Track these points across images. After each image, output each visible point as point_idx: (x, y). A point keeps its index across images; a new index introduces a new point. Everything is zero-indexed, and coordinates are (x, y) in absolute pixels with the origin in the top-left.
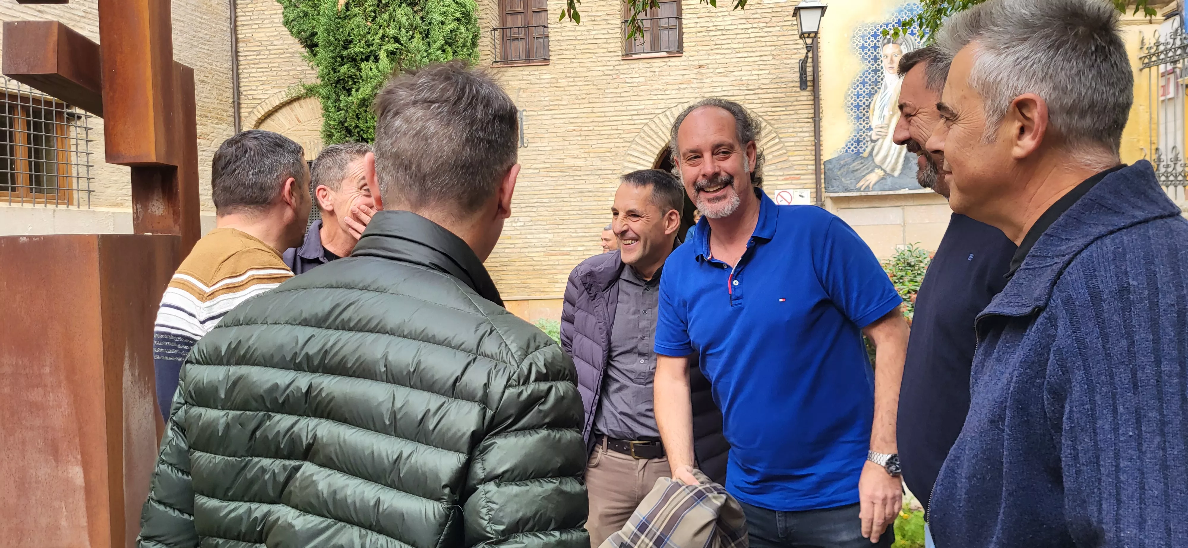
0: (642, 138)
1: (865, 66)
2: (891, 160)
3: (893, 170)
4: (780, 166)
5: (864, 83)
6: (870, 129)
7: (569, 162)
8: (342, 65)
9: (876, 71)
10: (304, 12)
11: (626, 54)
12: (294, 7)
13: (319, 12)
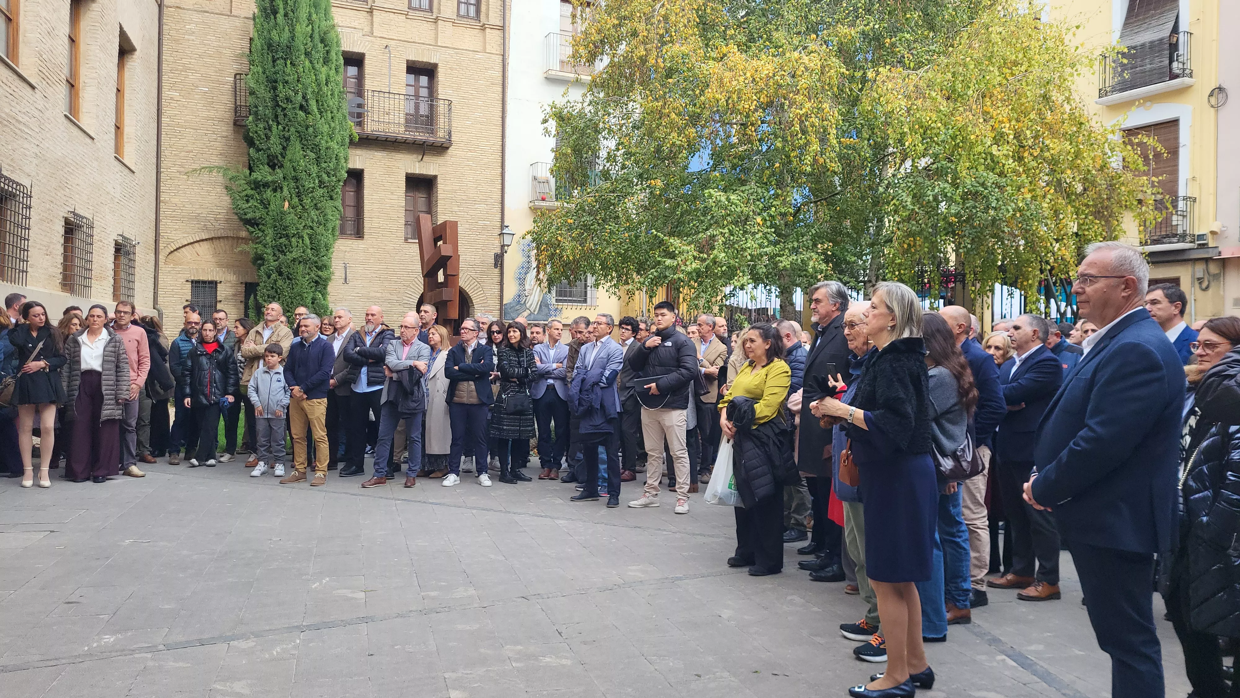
0: (414, 285)
1: (524, 259)
2: (533, 306)
3: (534, 311)
4: (483, 305)
5: (523, 267)
6: (525, 290)
7: (372, 294)
8: (281, 238)
9: (529, 262)
10: (255, 206)
11: (406, 239)
12: (248, 201)
13: (267, 208)
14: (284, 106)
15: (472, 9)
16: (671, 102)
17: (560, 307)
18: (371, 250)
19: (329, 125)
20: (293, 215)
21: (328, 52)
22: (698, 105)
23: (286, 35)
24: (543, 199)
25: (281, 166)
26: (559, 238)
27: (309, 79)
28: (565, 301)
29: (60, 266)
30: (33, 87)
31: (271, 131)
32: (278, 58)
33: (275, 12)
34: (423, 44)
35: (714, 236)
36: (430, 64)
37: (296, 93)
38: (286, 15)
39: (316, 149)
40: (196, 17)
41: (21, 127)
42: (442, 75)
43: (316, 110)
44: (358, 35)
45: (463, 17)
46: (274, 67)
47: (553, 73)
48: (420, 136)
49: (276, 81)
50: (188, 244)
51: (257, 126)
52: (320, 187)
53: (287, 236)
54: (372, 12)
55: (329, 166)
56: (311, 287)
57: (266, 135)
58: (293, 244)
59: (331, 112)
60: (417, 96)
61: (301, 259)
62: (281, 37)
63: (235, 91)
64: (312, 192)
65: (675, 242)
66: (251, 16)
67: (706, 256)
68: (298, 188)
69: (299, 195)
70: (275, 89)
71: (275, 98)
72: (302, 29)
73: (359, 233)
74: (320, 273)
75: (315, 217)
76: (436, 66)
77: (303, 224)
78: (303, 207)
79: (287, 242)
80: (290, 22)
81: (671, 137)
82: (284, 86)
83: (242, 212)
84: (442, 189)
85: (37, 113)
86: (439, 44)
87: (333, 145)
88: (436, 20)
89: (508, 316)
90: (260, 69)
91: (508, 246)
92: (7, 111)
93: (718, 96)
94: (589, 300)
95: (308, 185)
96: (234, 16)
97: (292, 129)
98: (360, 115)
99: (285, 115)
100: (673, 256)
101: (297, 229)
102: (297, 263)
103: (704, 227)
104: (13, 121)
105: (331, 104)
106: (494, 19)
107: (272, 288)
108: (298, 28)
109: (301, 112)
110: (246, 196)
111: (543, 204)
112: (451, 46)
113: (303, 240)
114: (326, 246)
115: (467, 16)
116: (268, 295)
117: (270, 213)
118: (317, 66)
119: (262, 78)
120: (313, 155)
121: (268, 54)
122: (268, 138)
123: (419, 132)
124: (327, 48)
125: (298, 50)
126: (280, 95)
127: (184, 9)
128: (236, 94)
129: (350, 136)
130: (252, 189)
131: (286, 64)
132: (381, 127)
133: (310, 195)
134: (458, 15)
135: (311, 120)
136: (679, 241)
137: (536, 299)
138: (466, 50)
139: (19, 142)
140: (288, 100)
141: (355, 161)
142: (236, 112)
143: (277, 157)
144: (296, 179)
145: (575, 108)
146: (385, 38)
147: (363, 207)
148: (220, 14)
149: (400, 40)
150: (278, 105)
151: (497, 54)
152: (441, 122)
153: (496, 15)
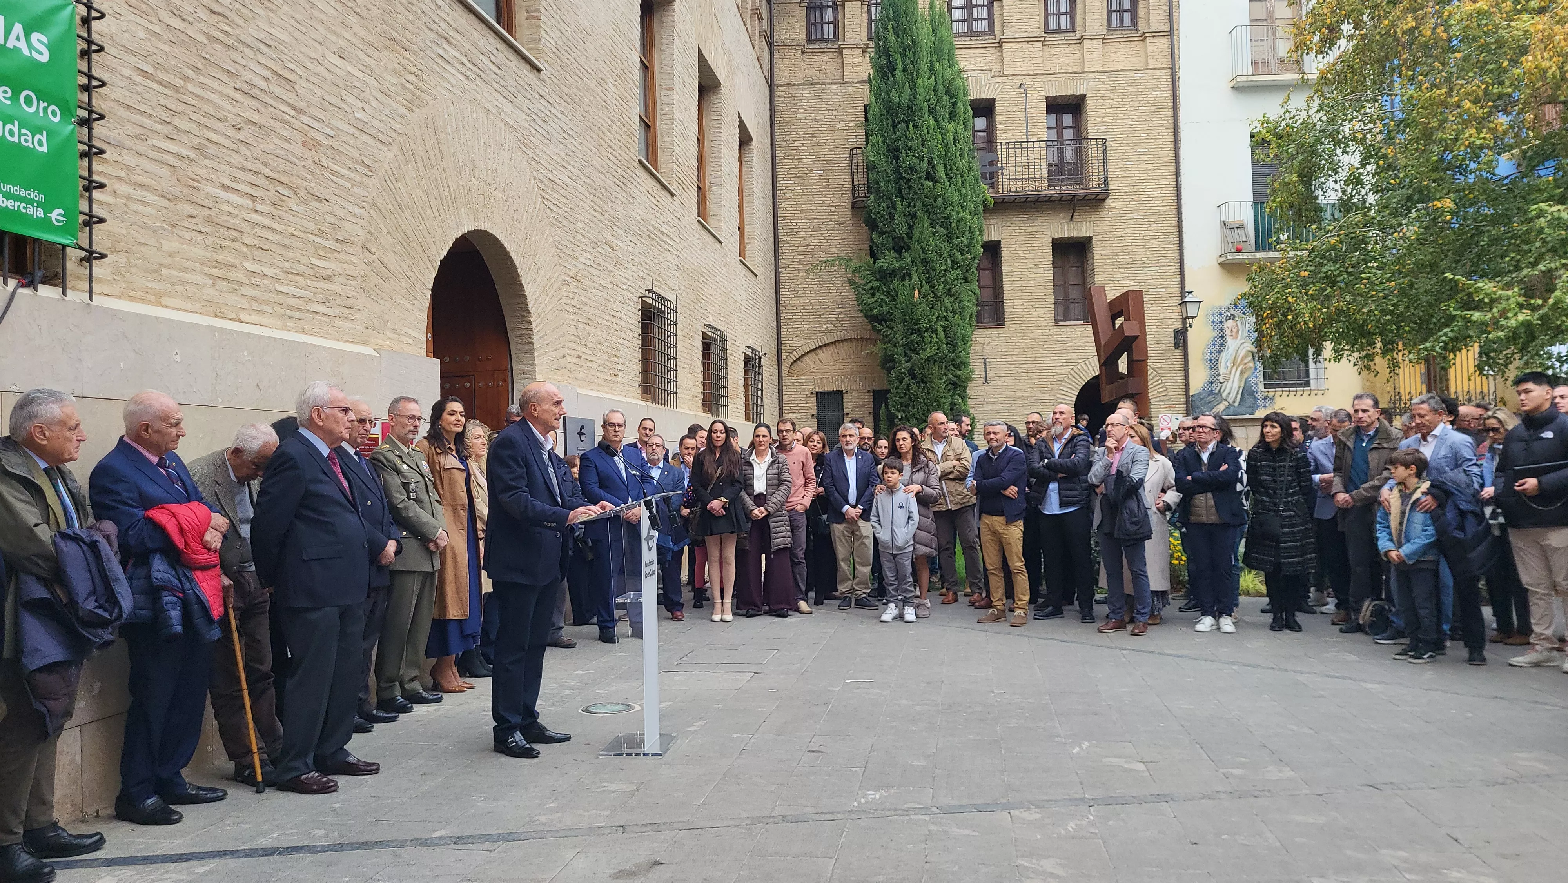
0: (1069, 378)
1: (1216, 333)
2: (1233, 395)
3: (1234, 402)
4: (1162, 398)
5: (1214, 345)
6: (1219, 375)
7: (1019, 394)
8: (912, 334)
9: (1222, 337)
10: (882, 299)
11: (1057, 321)
12: (873, 295)
13: (895, 300)
14: (908, 177)
15: (1126, 16)
16: (1462, 85)
17: (1271, 395)
18: (1015, 339)
19: (960, 191)
20: (924, 305)
21: (954, 104)
22: (1507, 83)
23: (907, 92)
24: (1239, 251)
25: (908, 249)
26: (1290, 299)
27: (934, 141)
28: (1278, 386)
29: (701, 385)
30: (672, 195)
31: (895, 209)
32: (899, 122)
33: (893, 69)
34: (1066, 73)
35: (1550, 271)
36: (1076, 96)
37: (921, 159)
38: (905, 70)
39: (946, 223)
40: (807, 92)
41: (665, 238)
42: (1091, 109)
43: (944, 177)
44: (985, 77)
45: (1115, 29)
46: (895, 132)
47: (1244, 79)
48: (1068, 190)
49: (898, 150)
50: (811, 351)
51: (879, 206)
52: (952, 268)
53: (919, 331)
54: (1000, 47)
55: (962, 242)
56: (949, 390)
57: (890, 214)
58: (926, 340)
59: (962, 177)
60: (1060, 139)
61: (935, 358)
62: (900, 96)
63: (852, 169)
64: (944, 275)
65: (1487, 286)
66: (866, 79)
67: (1540, 302)
68: (928, 273)
69: (929, 281)
70: (897, 158)
71: (897, 170)
72: (924, 82)
73: (998, 319)
74: (959, 373)
75: (949, 305)
76: (1083, 98)
77: (936, 315)
78: (935, 294)
79: (919, 338)
80: (910, 77)
81: (1467, 135)
82: (907, 153)
83: (867, 308)
84: (1099, 254)
85: (676, 222)
86: (1086, 70)
87: (966, 215)
88: (1082, 38)
89: (1198, 410)
90: (880, 139)
91: (1193, 317)
92: (654, 223)
93: (1545, 64)
94: (1312, 382)
95: (940, 267)
96: (847, 83)
97: (919, 203)
98: (992, 175)
99: (910, 187)
100: (1478, 306)
101: (930, 321)
102: (932, 361)
103: (1531, 260)
104: (658, 233)
105: (961, 166)
106: (1158, 23)
107: (905, 394)
108: (919, 82)
109: (927, 182)
110: (871, 288)
111: (1239, 256)
112: (1101, 69)
113: (937, 334)
114: (963, 339)
115: (1121, 27)
116: (901, 403)
117: (899, 306)
118: (943, 123)
119: (883, 149)
120: (943, 231)
121: (888, 119)
122: (892, 217)
123: (1066, 185)
124: (953, 100)
125: (921, 109)
126: (904, 165)
127: (795, 85)
128: (852, 172)
129: (984, 202)
130: (877, 280)
131: (908, 127)
132: (1019, 187)
133: (942, 279)
134: (1109, 28)
135: (939, 189)
136: (1492, 285)
137: (1236, 385)
138: (1121, 71)
139: (663, 255)
140: (912, 169)
141: (989, 232)
142: (853, 194)
143: (903, 238)
144: (925, 262)
145: (1297, 118)
146: (1019, 75)
147: (1002, 287)
148: (832, 83)
149: (1037, 74)
150: (902, 178)
151: (1163, 69)
152: (1094, 167)
153: (1159, 18)
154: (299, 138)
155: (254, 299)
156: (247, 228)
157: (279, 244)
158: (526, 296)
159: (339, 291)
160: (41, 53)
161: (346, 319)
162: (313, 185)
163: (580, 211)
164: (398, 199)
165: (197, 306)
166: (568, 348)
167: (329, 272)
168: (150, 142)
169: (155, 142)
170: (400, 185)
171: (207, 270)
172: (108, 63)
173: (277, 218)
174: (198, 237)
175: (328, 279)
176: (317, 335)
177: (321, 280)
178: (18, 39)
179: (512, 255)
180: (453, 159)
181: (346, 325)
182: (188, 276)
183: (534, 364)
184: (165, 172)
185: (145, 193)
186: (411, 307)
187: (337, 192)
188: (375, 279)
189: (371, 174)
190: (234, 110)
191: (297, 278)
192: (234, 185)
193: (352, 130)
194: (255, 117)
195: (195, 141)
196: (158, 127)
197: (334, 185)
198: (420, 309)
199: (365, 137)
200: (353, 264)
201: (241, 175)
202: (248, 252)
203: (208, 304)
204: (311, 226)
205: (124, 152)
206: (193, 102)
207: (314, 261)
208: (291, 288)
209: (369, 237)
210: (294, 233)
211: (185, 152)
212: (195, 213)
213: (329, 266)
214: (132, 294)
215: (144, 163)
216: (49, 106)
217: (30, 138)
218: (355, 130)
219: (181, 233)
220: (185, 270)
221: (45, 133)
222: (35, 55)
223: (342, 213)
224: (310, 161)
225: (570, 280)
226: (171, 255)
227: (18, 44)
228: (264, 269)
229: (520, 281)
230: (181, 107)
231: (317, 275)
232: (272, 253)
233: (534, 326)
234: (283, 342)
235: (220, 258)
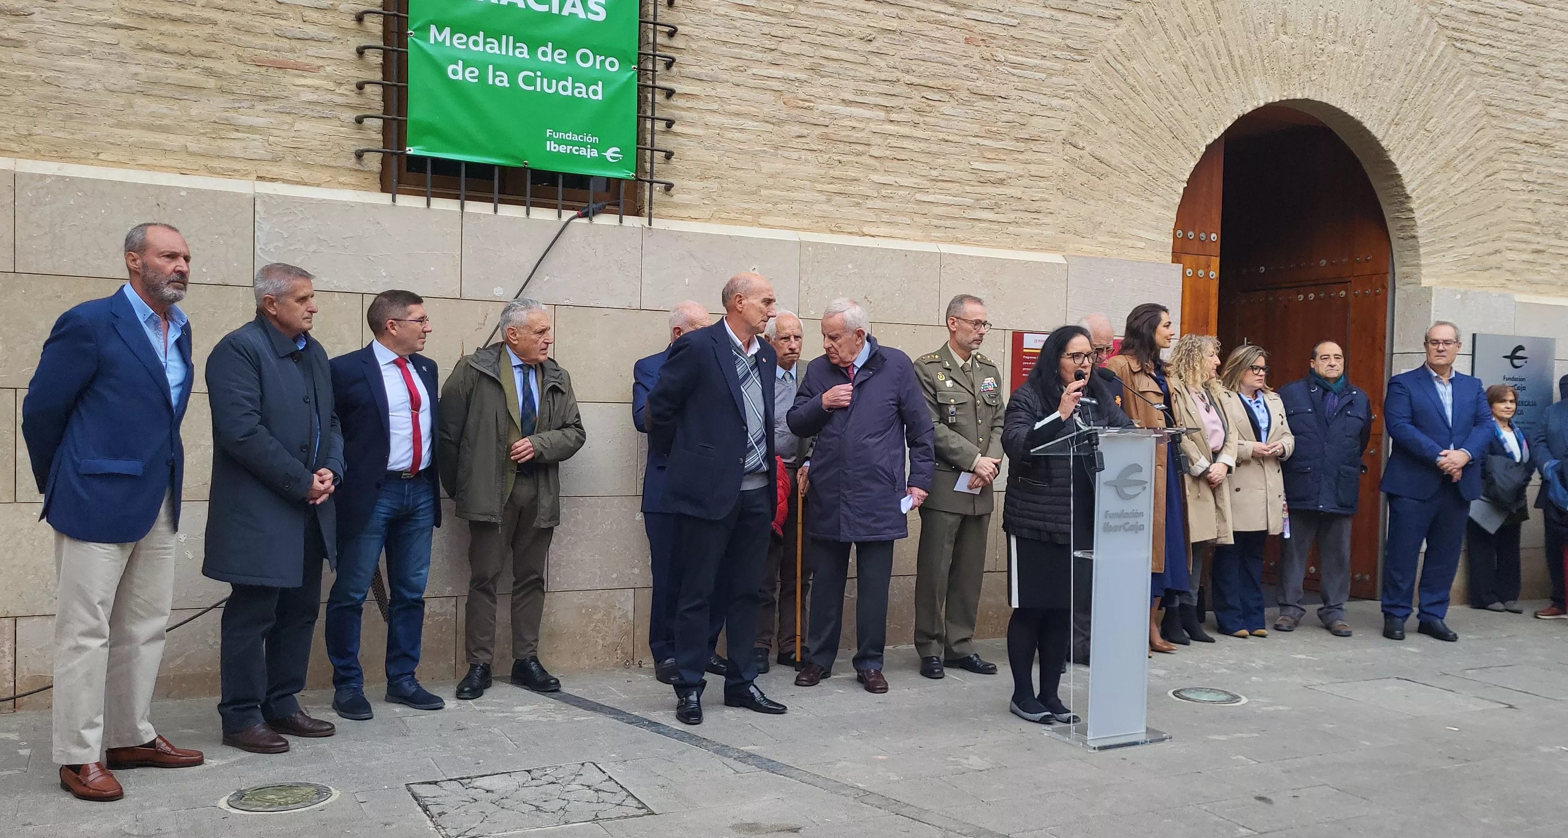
154: (960, 36)
155: (884, 211)
156: (878, 140)
157: (923, 152)
158: (1400, 176)
159: (1019, 195)
160: (598, 14)
161: (1028, 224)
162: (979, 83)
163: (1553, 47)
164: (1131, 80)
165: (806, 222)
166: (1507, 240)
167: (1001, 176)
168: (749, 72)
169: (755, 71)
170: (1134, 64)
171: (819, 186)
172: (700, 6)
173: (922, 125)
174: (810, 156)
175: (1001, 182)
176: (979, 244)
177: (989, 184)
178: (574, 6)
179: (1368, 125)
180: (1240, 17)
181: (1027, 230)
182: (792, 195)
183: (1418, 265)
184: (769, 97)
185: (742, 121)
186: (1148, 205)
187: (1020, 86)
188: (1082, 177)
189: (1083, 58)
190: (864, 23)
191: (949, 185)
192: (859, 99)
193: (1048, 13)
194: (894, 24)
195: (807, 62)
196: (759, 56)
197: (1015, 79)
198: (1163, 207)
199: (1071, 17)
200: (1042, 162)
201: (871, 88)
202: (878, 164)
203: (820, 220)
204: (975, 128)
205: (718, 85)
206: (806, 24)
207: (976, 165)
208: (938, 196)
209: (1076, 130)
210: (947, 138)
211: (792, 75)
212: (805, 132)
213: (1001, 169)
214: (724, 215)
215: (741, 92)
216: (606, 58)
217: (584, 90)
218: (1053, 12)
219: (786, 154)
220: (789, 189)
221: (600, 83)
222: (591, 16)
223: (1028, 108)
224: (977, 58)
225: (1522, 146)
226: (772, 176)
227: (573, 10)
228: (897, 179)
229: (1387, 157)
230: (789, 32)
231: (982, 180)
232: (912, 163)
233: (1417, 215)
234: (906, 253)
235: (837, 173)
